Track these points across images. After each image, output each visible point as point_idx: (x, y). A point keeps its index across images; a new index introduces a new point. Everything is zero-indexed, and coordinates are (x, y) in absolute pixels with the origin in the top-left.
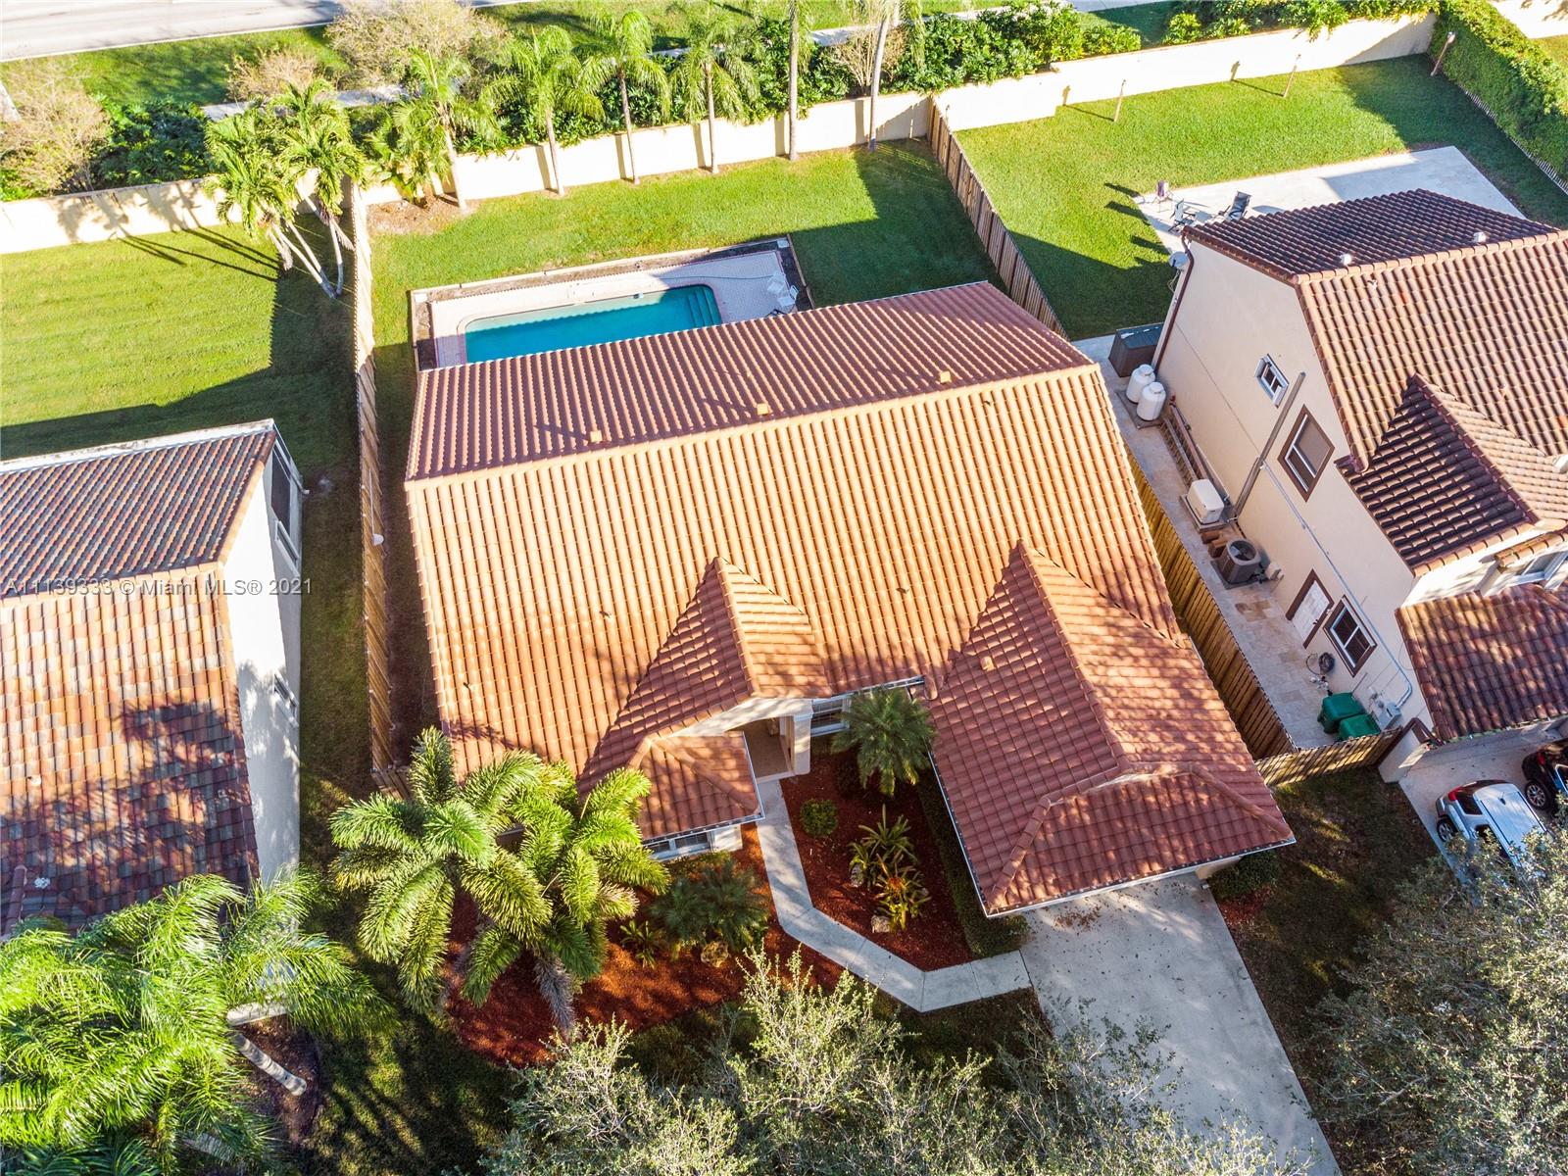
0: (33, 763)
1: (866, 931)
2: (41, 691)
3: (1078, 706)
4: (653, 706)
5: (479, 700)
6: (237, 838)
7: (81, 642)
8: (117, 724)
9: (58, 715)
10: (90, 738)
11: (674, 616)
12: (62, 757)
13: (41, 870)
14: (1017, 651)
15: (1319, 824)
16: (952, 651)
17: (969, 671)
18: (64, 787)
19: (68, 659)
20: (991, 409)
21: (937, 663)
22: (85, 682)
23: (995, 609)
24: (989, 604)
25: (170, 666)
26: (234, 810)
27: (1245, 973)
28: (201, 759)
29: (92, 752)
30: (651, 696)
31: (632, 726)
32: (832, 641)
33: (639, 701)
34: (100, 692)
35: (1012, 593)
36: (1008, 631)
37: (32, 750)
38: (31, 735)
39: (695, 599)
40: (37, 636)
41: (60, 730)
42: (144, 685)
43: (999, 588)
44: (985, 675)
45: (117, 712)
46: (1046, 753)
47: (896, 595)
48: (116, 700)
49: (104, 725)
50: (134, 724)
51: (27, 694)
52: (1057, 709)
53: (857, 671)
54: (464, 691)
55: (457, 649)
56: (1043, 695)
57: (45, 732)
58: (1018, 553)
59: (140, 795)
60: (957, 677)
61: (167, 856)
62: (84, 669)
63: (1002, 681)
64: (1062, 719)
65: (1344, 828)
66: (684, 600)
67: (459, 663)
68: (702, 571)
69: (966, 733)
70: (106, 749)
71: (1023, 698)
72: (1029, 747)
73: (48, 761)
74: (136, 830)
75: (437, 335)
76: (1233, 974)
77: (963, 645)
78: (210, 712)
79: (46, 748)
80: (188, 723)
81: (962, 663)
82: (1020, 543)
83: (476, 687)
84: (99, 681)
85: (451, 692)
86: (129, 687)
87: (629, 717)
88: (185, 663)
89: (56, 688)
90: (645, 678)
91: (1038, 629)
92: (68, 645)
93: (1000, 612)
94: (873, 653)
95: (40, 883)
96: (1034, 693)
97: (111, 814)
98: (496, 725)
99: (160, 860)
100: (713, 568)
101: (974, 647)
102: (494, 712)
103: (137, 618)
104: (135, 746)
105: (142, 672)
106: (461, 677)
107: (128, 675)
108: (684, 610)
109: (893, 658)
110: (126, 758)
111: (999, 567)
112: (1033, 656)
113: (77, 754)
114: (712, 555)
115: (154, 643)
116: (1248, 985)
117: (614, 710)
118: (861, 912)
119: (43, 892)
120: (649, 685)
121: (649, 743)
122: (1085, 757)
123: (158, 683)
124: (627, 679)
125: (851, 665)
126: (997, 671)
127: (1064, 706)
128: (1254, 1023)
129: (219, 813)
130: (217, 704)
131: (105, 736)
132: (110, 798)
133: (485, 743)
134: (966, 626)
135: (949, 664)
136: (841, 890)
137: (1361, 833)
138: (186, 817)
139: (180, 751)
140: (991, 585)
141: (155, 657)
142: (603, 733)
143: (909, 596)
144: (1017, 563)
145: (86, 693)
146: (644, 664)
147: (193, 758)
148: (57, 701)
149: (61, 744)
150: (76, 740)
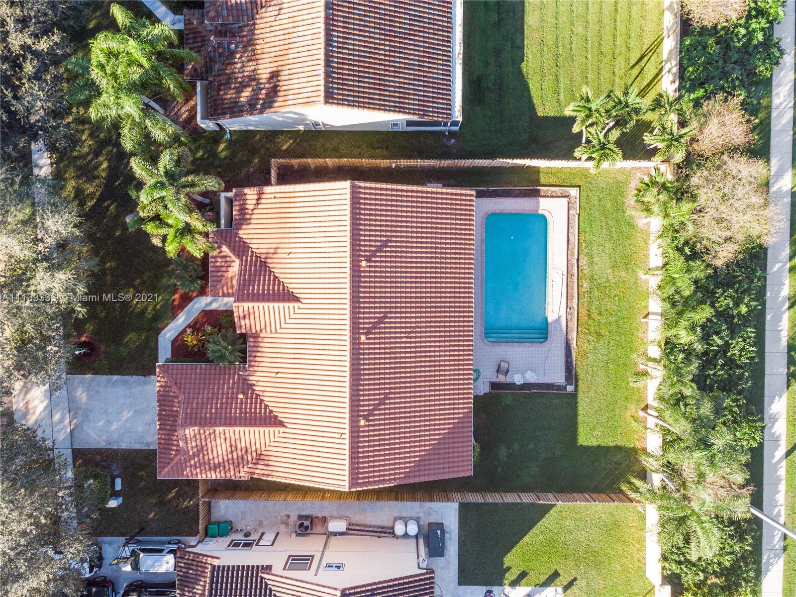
0: (268, 40)
1: (189, 326)
2: (291, 41)
3: (208, 420)
4: (251, 266)
5: (269, 201)
6: (234, 112)
7: (305, 54)
8: (275, 69)
9: (282, 48)
10: (273, 59)
11: (285, 281)
12: (268, 50)
13: (237, 47)
14: (241, 408)
15: (191, 500)
16: (254, 385)
17: (243, 388)
18: (259, 52)
19: (300, 50)
20: (338, 436)
21: (251, 378)
22: (291, 56)
23: (263, 407)
24: (266, 406)
25: (291, 87)
26: (242, 111)
27: (146, 448)
28: (259, 99)
29: (268, 60)
30: (256, 265)
31: (247, 256)
32: (266, 340)
33: (256, 261)
34: (287, 62)
35: (265, 416)
36: (251, 409)
37: (273, 39)
38: (277, 38)
39: (288, 290)
40: (310, 37)
41: (277, 49)
42: (287, 78)
43: (271, 411)
44: (238, 394)
45: (280, 68)
46: (197, 403)
47: (277, 370)
48: (283, 68)
49: (276, 64)
50: (275, 75)
51: (291, 36)
52: (211, 413)
53: (254, 346)
54: (273, 196)
55: (287, 195)
56: (219, 411)
57: (277, 43)
58: (281, 424)
59: (253, 78)
60: (243, 384)
61: (234, 88)
62: (295, 55)
63: (232, 398)
64: (206, 413)
65: (187, 507)
66: (289, 286)
67: (282, 195)
68: (298, 295)
69: (220, 379)
70: (268, 65)
71: (222, 404)
72: (203, 398)
73: (268, 45)
74: (243, 77)
75: (541, 200)
76: (148, 444)
77: (255, 390)
78: (274, 102)
79: (273, 44)
80: (272, 94)
81: (247, 387)
82: (286, 427)
83: (273, 201)
84: (291, 61)
85: (273, 191)
86: (287, 72)
87: (252, 256)
88: (291, 92)
89: (291, 46)
90: (264, 264)
91: (245, 419)
92: (305, 49)
93: (260, 408)
94: (259, 354)
95: (233, 46)
96: (221, 408)
97: (248, 69)
98: (260, 206)
99: (233, 86)
100: (297, 300)
101: (252, 394)
102: (264, 206)
103: (310, 74)
104: (268, 76)
105: (291, 77)
106: (278, 195)
107: (291, 72)
108: (285, 285)
109: (256, 361)
110: (264, 74)
111: (279, 415)
112: (236, 413)
113: (268, 55)
114: (303, 301)
115: (300, 80)
116: (143, 447)
117: (257, 251)
118: (195, 326)
119: (229, 47)
120: (261, 266)
121: (238, 261)
122: (189, 415)
123: (286, 83)
124: (266, 258)
125: (256, 344)
126: (237, 398)
127: (211, 416)
128: (131, 443)
129: (242, 106)
130: (276, 104)
131: (273, 65)
132: (253, 68)
133: (255, 202)
134: (260, 393)
135: (250, 382)
136: (206, 321)
137: (184, 513)
138: (244, 94)
139: (264, 92)
140: (274, 409)
141: (295, 81)
142: (250, 245)
143: (274, 375)
144: (277, 422)
145: (288, 57)
146: (271, 266)
147: (260, 96)
148: (287, 47)
149: (273, 49)
150: (273, 54)
